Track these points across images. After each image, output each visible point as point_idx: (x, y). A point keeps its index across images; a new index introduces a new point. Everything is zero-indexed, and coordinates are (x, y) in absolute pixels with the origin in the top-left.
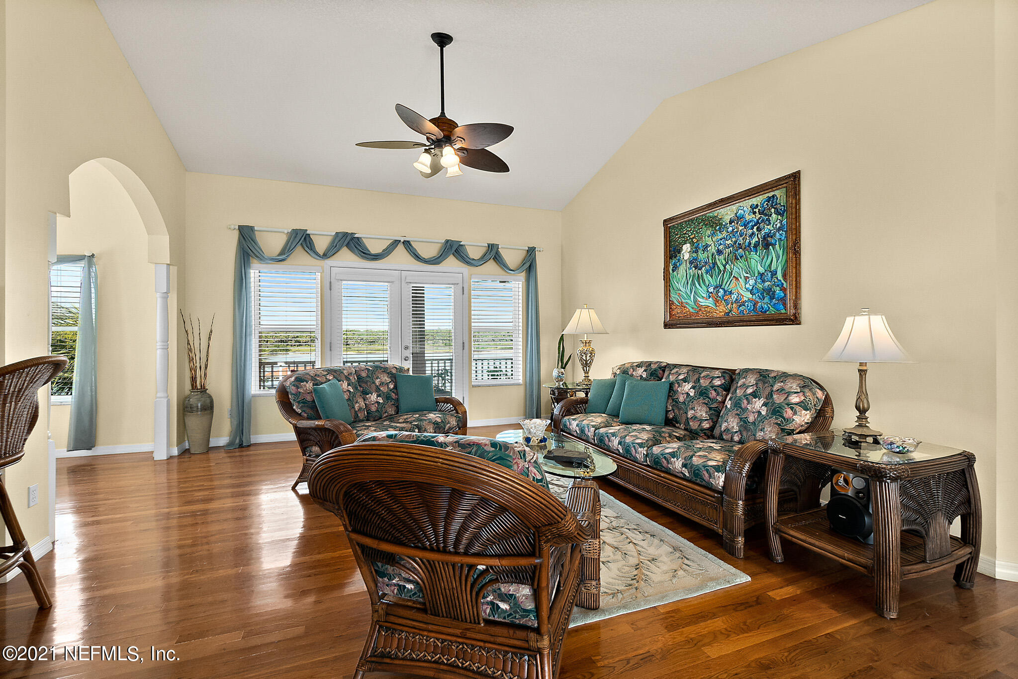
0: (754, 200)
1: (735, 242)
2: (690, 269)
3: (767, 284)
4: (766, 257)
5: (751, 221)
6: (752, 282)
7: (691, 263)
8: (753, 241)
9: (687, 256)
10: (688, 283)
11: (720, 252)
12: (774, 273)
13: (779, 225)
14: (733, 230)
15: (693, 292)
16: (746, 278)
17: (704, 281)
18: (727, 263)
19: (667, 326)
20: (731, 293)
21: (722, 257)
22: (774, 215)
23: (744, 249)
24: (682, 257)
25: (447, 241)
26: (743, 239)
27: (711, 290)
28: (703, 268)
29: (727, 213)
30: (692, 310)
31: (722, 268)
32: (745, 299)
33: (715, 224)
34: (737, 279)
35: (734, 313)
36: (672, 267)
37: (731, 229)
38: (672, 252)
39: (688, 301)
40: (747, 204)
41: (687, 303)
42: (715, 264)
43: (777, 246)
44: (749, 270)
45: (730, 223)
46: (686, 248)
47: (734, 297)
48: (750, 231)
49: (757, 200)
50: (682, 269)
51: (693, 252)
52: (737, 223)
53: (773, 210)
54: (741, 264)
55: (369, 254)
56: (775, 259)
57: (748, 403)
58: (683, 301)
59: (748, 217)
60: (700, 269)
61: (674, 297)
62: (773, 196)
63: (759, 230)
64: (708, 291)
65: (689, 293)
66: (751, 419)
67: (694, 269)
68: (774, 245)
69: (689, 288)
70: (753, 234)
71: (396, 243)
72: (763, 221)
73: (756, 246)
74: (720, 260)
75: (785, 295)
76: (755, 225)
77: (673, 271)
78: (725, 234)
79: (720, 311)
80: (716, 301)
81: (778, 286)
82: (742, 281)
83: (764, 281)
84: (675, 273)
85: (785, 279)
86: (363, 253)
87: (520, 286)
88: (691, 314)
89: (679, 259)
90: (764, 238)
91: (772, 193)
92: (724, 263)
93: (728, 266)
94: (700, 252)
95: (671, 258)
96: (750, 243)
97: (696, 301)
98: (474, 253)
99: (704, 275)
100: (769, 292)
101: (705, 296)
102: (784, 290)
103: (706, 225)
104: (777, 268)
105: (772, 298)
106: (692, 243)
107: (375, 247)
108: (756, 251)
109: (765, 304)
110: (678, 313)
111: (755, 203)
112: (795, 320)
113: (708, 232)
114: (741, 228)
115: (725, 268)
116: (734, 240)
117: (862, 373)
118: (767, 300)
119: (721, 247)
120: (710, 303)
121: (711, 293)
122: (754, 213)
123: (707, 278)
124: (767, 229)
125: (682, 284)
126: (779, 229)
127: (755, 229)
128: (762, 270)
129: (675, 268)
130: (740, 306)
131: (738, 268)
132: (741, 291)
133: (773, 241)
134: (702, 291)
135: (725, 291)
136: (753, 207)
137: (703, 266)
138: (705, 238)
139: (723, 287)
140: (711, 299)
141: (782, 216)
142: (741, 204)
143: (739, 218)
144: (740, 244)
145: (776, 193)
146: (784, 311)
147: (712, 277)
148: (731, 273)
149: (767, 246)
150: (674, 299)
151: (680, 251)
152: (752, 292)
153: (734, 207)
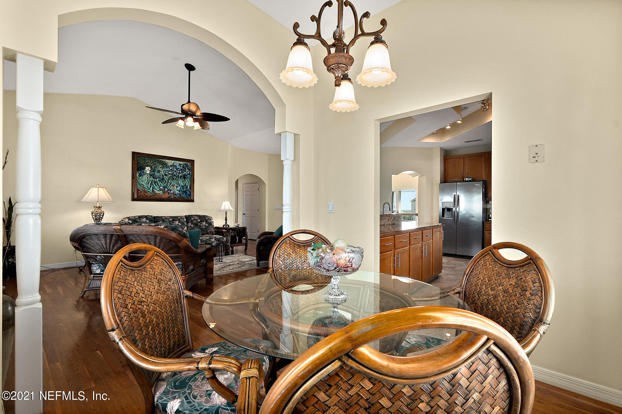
0: (180, 162)
1: (173, 173)
2: (150, 177)
3: (184, 189)
4: (184, 182)
5: (179, 169)
6: (179, 188)
7: (150, 175)
8: (180, 175)
9: (148, 172)
10: (148, 183)
11: (166, 175)
12: (187, 187)
13: (189, 173)
14: (172, 169)
15: (152, 187)
16: (177, 186)
17: (158, 184)
18: (169, 180)
19: (133, 199)
20: (171, 190)
21: (167, 177)
22: (187, 170)
23: (176, 177)
24: (145, 172)
26: (176, 173)
27: (162, 188)
29: (170, 163)
30: (151, 194)
31: (167, 181)
32: (176, 193)
33: (165, 165)
34: (173, 186)
35: (172, 197)
36: (138, 174)
37: (171, 168)
38: (138, 168)
39: (149, 191)
40: (177, 163)
41: (148, 191)
42: (163, 179)
43: (188, 179)
44: (178, 184)
45: (171, 166)
46: (148, 170)
47: (172, 192)
48: (179, 171)
49: (181, 163)
50: (145, 177)
51: (152, 171)
52: (174, 167)
53: (187, 168)
54: (175, 181)
56: (187, 182)
57: (201, 224)
58: (146, 190)
59: (178, 167)
60: (156, 179)
63: (182, 172)
64: (160, 188)
65: (149, 188)
66: (204, 228)
67: (152, 178)
68: (187, 179)
69: (149, 185)
70: (180, 173)
72: (183, 170)
73: (181, 177)
74: (166, 178)
75: (190, 194)
76: (181, 170)
77: (139, 176)
78: (168, 169)
79: (166, 196)
80: (164, 192)
81: (188, 191)
82: (175, 187)
83: (183, 189)
84: (140, 177)
85: (190, 189)
88: (151, 196)
89: (143, 173)
90: (184, 175)
91: (186, 163)
92: (168, 179)
94: (156, 173)
95: (137, 170)
96: (178, 176)
97: (153, 191)
99: (158, 182)
100: (185, 192)
101: (158, 189)
102: (190, 192)
103: (159, 163)
104: (188, 185)
105: (186, 194)
106: (151, 168)
108: (181, 179)
109: (184, 195)
110: (142, 195)
112: (193, 201)
113: (160, 166)
114: (175, 169)
115: (168, 181)
117: (226, 213)
118: (184, 194)
119: (166, 173)
120: (161, 192)
121: (162, 189)
122: (180, 166)
123: (160, 183)
124: (184, 173)
125: (145, 183)
126: (189, 174)
128: (183, 185)
129: (141, 175)
130: (175, 195)
131: (174, 183)
132: (175, 190)
133: (187, 177)
134: (157, 187)
135: (168, 189)
136: (180, 165)
137: (157, 178)
138: (159, 168)
139: (167, 187)
140: (161, 191)
141: (190, 171)
142: (175, 161)
143: (175, 166)
144: (175, 175)
145: (188, 163)
146: (190, 198)
147: (162, 183)
148: (171, 184)
149: (185, 178)
150: (139, 188)
151: (144, 169)
152: (179, 191)
153: (173, 162)
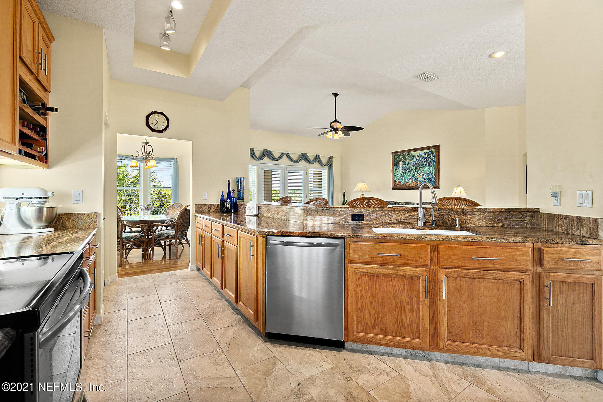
1: (419, 163)
2: (402, 170)
3: (429, 177)
4: (429, 169)
5: (424, 157)
6: (424, 176)
7: (403, 168)
8: (425, 164)
9: (401, 166)
10: (401, 175)
11: (413, 166)
12: (432, 174)
13: (433, 160)
15: (404, 178)
16: (423, 174)
17: (408, 175)
18: (416, 169)
19: (393, 189)
20: (417, 179)
21: (414, 167)
22: (432, 156)
23: (422, 166)
25: (303, 154)
26: (422, 162)
27: (410, 177)
28: (408, 170)
29: (416, 154)
30: (403, 184)
31: (414, 171)
32: (422, 181)
33: (412, 157)
34: (420, 175)
35: (419, 185)
37: (417, 159)
38: (395, 164)
39: (402, 181)
40: (423, 152)
42: (412, 169)
43: (433, 166)
44: (424, 172)
45: (418, 156)
46: (401, 163)
47: (419, 180)
48: (424, 160)
49: (426, 151)
50: (399, 170)
51: (404, 164)
53: (431, 155)
54: (421, 170)
55: (275, 159)
56: (432, 170)
58: (400, 180)
60: (406, 170)
61: (396, 179)
62: (432, 151)
63: (427, 160)
65: (402, 178)
67: (404, 170)
68: (432, 165)
70: (425, 161)
71: (283, 154)
72: (428, 158)
73: (426, 165)
74: (414, 168)
75: (435, 180)
76: (426, 159)
77: (396, 170)
78: (415, 160)
79: (414, 184)
80: (412, 181)
81: (433, 177)
82: (421, 176)
83: (428, 176)
85: (435, 176)
86: (273, 158)
87: (327, 172)
88: (403, 185)
89: (398, 167)
90: (429, 163)
91: (431, 150)
93: (416, 170)
94: (406, 165)
95: (395, 166)
96: (424, 164)
97: (404, 181)
98: (311, 158)
100: (430, 179)
101: (408, 179)
102: (435, 179)
103: (409, 156)
104: (432, 172)
105: (431, 181)
106: (403, 162)
107: (276, 156)
108: (426, 167)
110: (397, 185)
111: (426, 152)
112: (438, 188)
113: (409, 159)
114: (421, 159)
116: (418, 162)
118: (429, 181)
119: (414, 164)
120: (410, 182)
122: (426, 155)
123: (409, 173)
124: (429, 160)
125: (399, 175)
126: (433, 161)
127: (426, 160)
128: (428, 173)
129: (396, 169)
130: (420, 183)
131: (420, 171)
132: (421, 179)
133: (431, 164)
134: (407, 178)
135: (415, 178)
137: (407, 169)
140: (410, 180)
141: (434, 157)
142: (421, 151)
143: (421, 156)
144: (421, 164)
145: (432, 150)
146: (435, 185)
147: (411, 173)
148: (418, 173)
149: (429, 165)
150: (396, 180)
151: (398, 164)
152: (424, 179)
153: (419, 152)
